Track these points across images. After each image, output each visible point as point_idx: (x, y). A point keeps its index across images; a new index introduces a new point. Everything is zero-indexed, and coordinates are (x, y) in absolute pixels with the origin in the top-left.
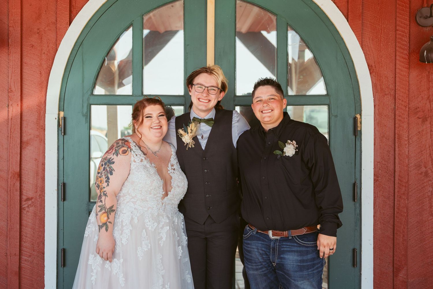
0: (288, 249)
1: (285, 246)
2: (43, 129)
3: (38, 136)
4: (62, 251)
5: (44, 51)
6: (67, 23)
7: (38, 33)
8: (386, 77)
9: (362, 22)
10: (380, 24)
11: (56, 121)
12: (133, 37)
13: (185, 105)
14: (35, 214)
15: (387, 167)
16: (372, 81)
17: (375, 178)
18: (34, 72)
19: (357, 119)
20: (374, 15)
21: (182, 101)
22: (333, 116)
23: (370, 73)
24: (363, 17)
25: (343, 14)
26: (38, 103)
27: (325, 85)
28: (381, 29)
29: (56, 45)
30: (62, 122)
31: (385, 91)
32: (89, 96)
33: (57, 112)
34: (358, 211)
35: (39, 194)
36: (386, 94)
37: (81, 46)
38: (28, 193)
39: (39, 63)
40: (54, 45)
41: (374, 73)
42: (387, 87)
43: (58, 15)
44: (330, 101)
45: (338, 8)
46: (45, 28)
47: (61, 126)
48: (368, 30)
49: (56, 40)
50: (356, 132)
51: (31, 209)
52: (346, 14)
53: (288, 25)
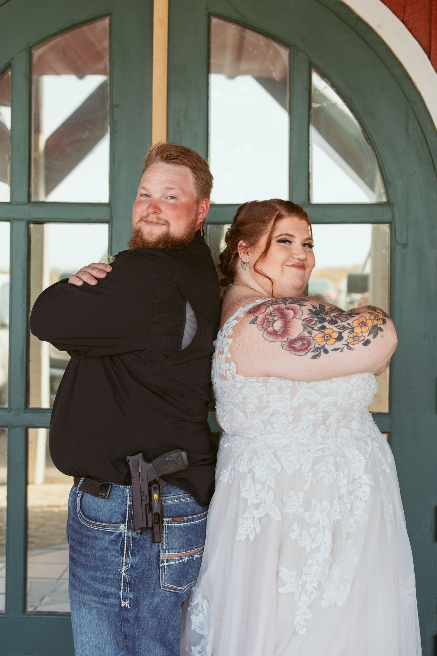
13: (111, 223)
21: (105, 214)
22: (398, 244)
25: (421, 44)
27: (384, 184)
44: (393, 216)
45: (411, 32)
52: (426, 44)
53: (311, 66)
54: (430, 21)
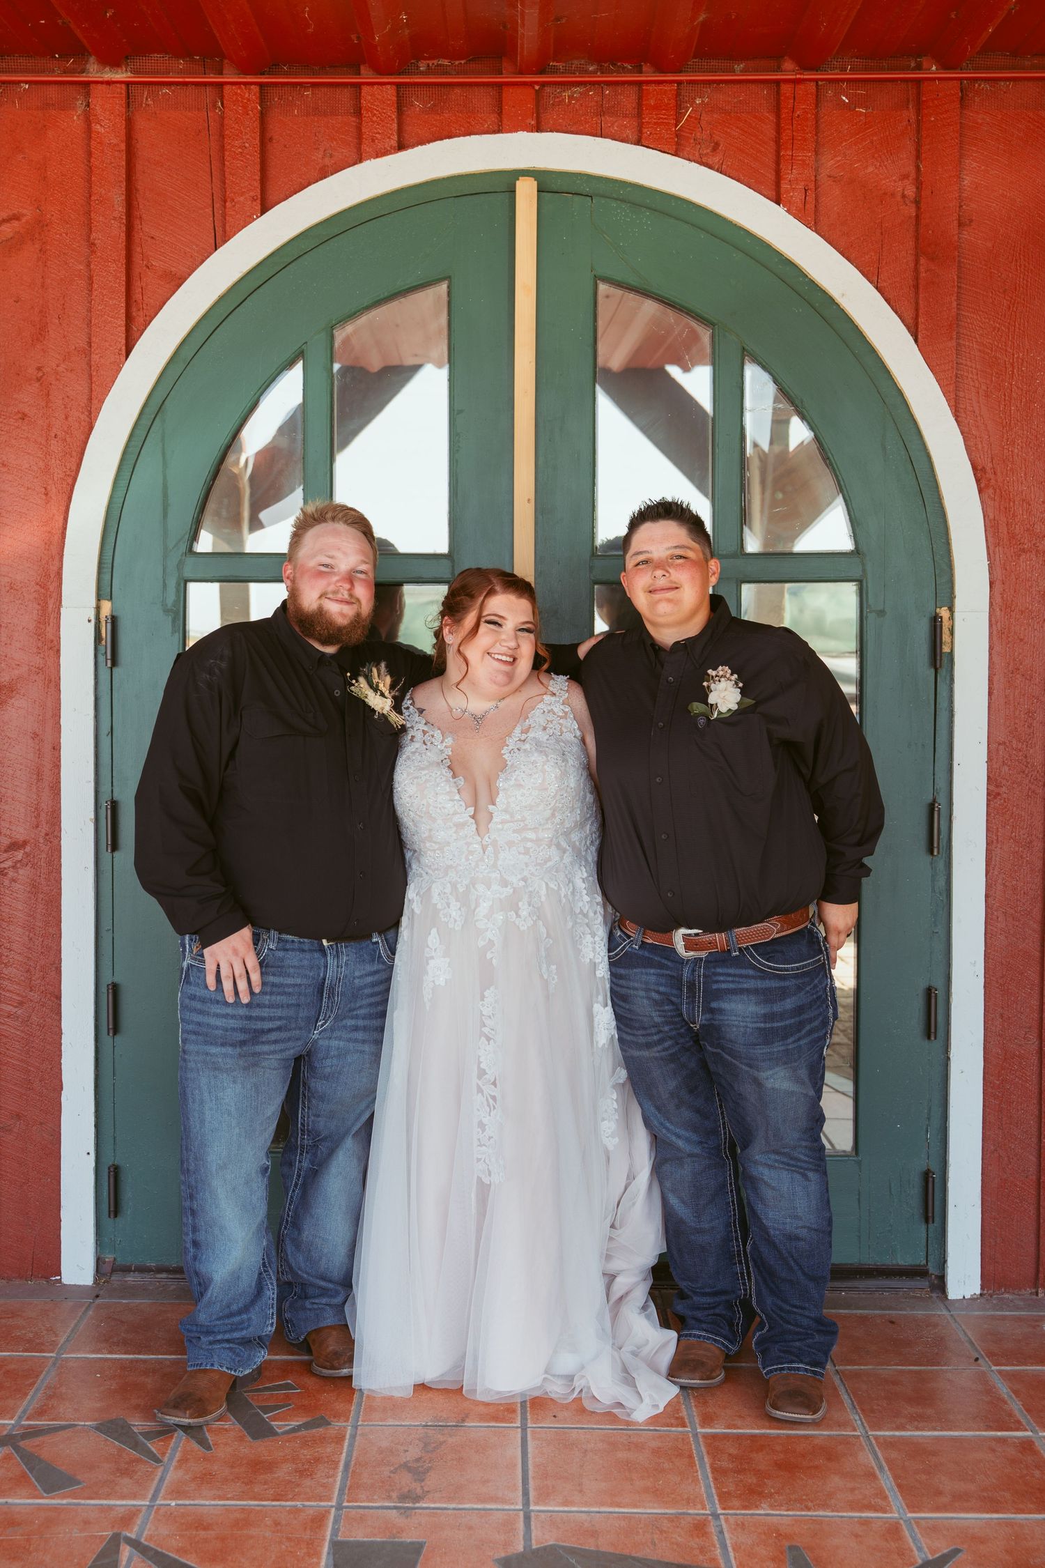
0: (731, 986)
1: (722, 978)
2: (53, 648)
3: (40, 670)
4: (110, 991)
5: (54, 429)
6: (120, 350)
7: (38, 380)
8: (1023, 500)
9: (958, 344)
10: (1009, 350)
11: (91, 628)
12: (304, 390)
14: (34, 888)
15: (1026, 757)
16: (983, 512)
17: (992, 788)
18: (28, 488)
19: (941, 621)
20: (992, 322)
21: (442, 570)
22: (870, 612)
23: (980, 491)
24: (961, 331)
25: (903, 321)
26: (39, 578)
27: (849, 523)
28: (1012, 365)
29: (90, 413)
30: (105, 631)
31: (1022, 541)
32: (182, 555)
33: (94, 604)
34: (941, 883)
35: (44, 831)
36: (1023, 550)
37: (159, 414)
38: (14, 828)
39: (41, 464)
40: (83, 413)
41: (991, 491)
42: (1028, 530)
43: (93, 328)
44: (864, 571)
45: (889, 304)
46: (58, 366)
47: (103, 642)
48: (974, 365)
49: (90, 399)
50: (938, 658)
51: (21, 872)
52: (911, 321)
53: (746, 354)
54: (916, 287)
